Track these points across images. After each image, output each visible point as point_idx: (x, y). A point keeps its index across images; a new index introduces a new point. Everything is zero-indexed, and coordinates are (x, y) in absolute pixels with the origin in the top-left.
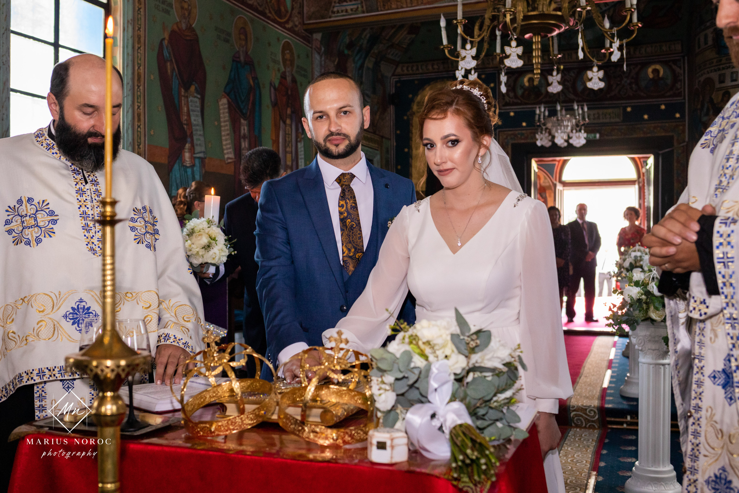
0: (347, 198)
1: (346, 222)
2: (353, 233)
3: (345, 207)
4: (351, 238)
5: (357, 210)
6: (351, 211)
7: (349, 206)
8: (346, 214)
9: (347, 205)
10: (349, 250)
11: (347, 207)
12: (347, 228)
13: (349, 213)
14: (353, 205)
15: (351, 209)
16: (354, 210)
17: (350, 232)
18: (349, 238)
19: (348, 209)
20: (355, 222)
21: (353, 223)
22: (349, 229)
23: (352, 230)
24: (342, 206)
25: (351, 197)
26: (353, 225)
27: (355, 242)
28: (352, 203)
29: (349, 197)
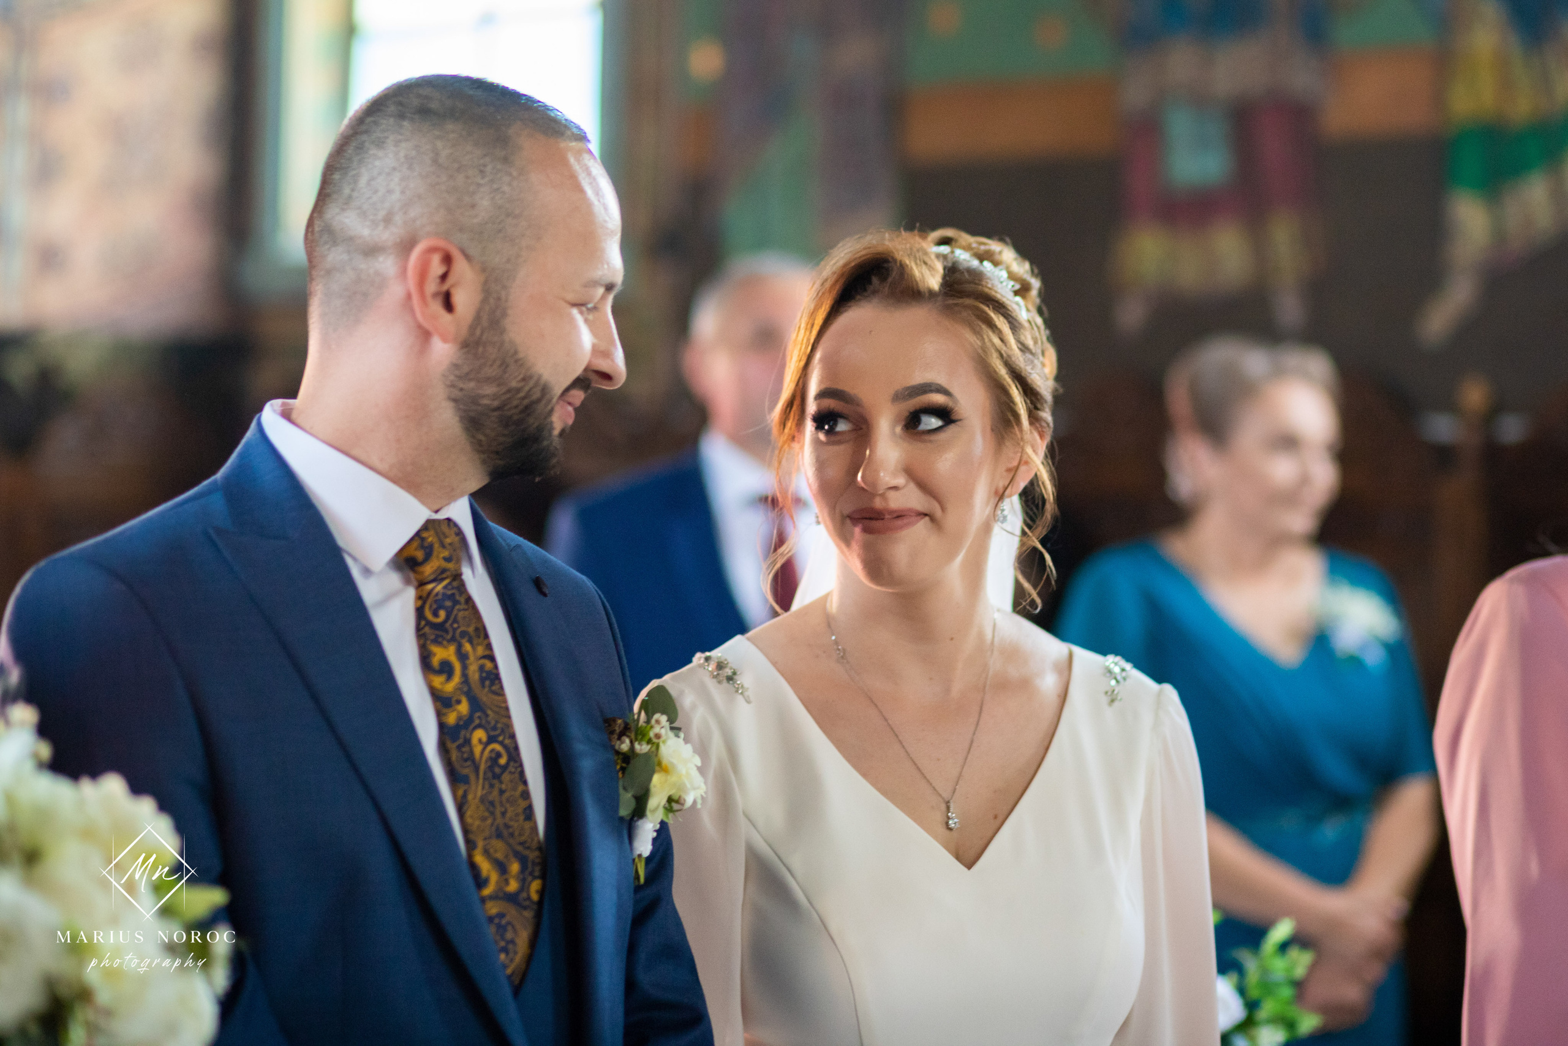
0: (464, 634)
1: (468, 741)
2: (502, 792)
3: (458, 672)
4: (497, 813)
5: (502, 688)
6: (484, 696)
7: (473, 668)
8: (464, 708)
9: (465, 667)
10: (502, 868)
11: (465, 675)
12: (477, 769)
13: (476, 704)
14: (489, 665)
15: (483, 686)
16: (494, 688)
17: (492, 786)
18: (492, 813)
19: (473, 686)
20: (501, 743)
21: (497, 747)
22: (485, 773)
23: (497, 777)
24: (446, 669)
25: (477, 629)
26: (499, 755)
27: (516, 833)
28: (484, 657)
29: (471, 630)
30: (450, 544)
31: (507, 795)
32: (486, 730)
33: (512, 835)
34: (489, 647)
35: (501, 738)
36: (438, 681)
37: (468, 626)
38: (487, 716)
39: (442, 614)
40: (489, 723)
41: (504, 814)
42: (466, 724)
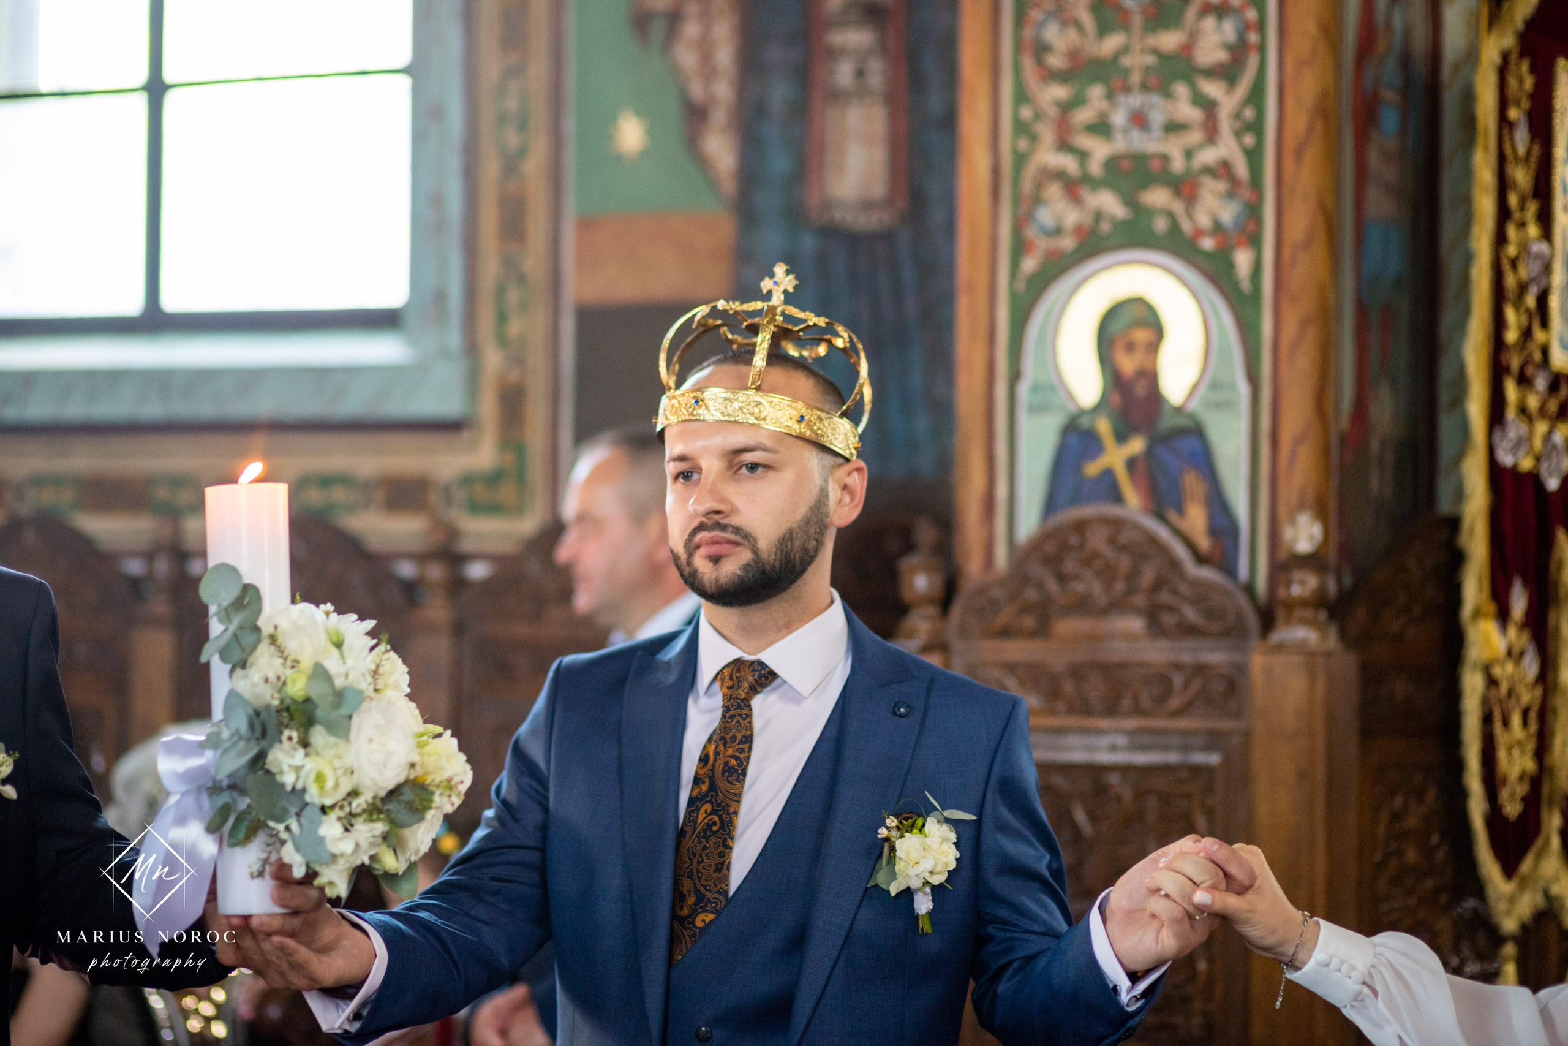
0: (721, 739)
1: (698, 810)
2: (705, 848)
3: (710, 763)
4: (695, 863)
6: (721, 783)
7: (721, 764)
8: (704, 788)
9: (715, 761)
11: (713, 766)
12: (695, 828)
13: (713, 787)
14: (733, 762)
15: (723, 775)
16: (729, 778)
17: (700, 843)
18: (691, 860)
19: (716, 774)
20: (720, 817)
21: (716, 818)
22: (699, 833)
23: (707, 838)
26: (715, 823)
27: (703, 878)
28: (732, 756)
30: (737, 677)
31: (708, 851)
32: (713, 807)
33: (699, 879)
35: (720, 813)
37: (727, 734)
38: (717, 795)
40: (716, 801)
41: (699, 863)
42: (701, 798)
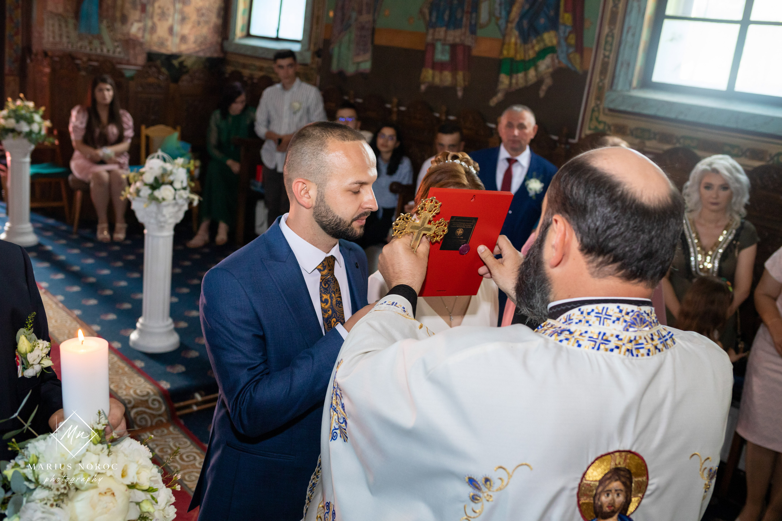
0: (332, 291)
1: (330, 322)
3: (330, 302)
5: (342, 305)
6: (336, 309)
7: (334, 301)
8: (330, 312)
9: (332, 301)
11: (331, 303)
13: (334, 311)
14: (339, 299)
15: (337, 306)
16: (340, 306)
19: (334, 306)
20: (340, 322)
24: (326, 301)
25: (337, 289)
28: (338, 297)
29: (335, 290)
32: (336, 319)
34: (340, 294)
35: (340, 320)
36: (323, 305)
38: (337, 314)
39: (327, 285)
40: (337, 316)
42: (330, 317)
